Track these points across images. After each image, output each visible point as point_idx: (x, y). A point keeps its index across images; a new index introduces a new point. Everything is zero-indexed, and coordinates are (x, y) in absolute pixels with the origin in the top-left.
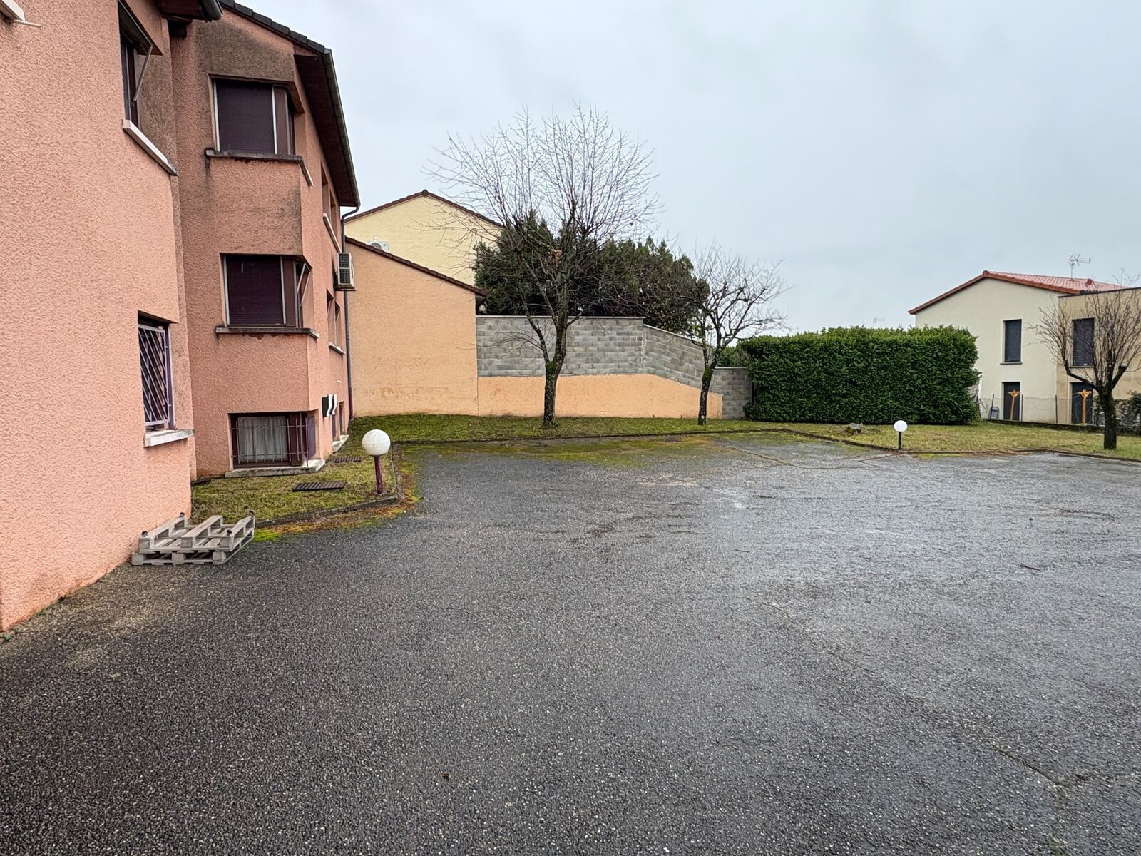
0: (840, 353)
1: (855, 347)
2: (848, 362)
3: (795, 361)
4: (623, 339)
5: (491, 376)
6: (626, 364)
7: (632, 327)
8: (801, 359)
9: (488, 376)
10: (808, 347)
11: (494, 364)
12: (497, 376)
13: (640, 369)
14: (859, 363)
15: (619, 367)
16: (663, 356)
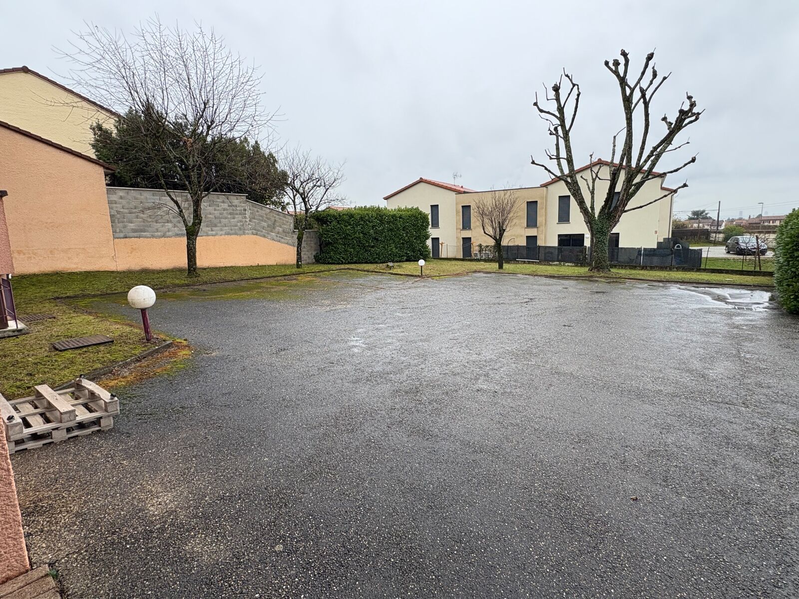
0: (369, 222)
1: (376, 218)
2: (373, 227)
3: (347, 226)
4: (233, 210)
5: (126, 238)
6: (237, 228)
7: (238, 201)
8: (350, 225)
9: (124, 238)
10: (353, 217)
11: (128, 227)
12: (132, 237)
13: (247, 231)
14: (379, 228)
15: (231, 230)
16: (262, 222)
